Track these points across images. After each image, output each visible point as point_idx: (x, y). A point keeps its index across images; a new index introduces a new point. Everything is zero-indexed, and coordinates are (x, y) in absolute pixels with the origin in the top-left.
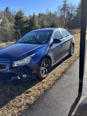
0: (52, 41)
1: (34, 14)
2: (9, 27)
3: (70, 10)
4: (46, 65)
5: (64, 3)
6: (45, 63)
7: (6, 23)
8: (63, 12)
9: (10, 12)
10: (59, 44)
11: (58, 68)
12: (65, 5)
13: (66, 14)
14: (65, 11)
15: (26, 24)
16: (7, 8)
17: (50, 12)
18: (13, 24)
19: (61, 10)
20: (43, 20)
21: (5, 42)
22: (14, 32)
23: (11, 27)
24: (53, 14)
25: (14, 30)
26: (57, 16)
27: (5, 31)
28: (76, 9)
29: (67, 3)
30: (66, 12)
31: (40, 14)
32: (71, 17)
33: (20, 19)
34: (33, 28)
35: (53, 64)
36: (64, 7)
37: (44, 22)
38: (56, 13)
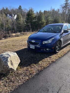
0: (62, 31)
1: (40, 11)
2: (22, 22)
4: (59, 45)
5: (66, 2)
6: (58, 44)
7: (20, 18)
8: (64, 10)
9: (22, 9)
10: (67, 34)
12: (66, 3)
13: (67, 11)
14: (66, 9)
15: (35, 19)
16: (20, 6)
17: (54, 10)
18: (25, 19)
19: (63, 8)
20: (48, 16)
21: (20, 32)
22: (26, 25)
23: (23, 21)
24: (55, 11)
25: (25, 23)
26: (59, 13)
27: (20, 24)
29: (68, 2)
31: (45, 11)
33: (31, 16)
34: (40, 22)
35: (62, 46)
36: (65, 5)
37: (49, 18)
38: (59, 10)
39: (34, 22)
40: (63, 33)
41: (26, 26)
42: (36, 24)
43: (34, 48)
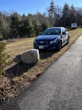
3: (57, 11)
5: (51, 5)
6: (60, 43)
7: (2, 23)
8: (51, 13)
11: (64, 48)
12: (52, 7)
13: (53, 15)
15: (21, 24)
19: (49, 11)
20: (35, 20)
24: (41, 15)
26: (45, 16)
28: (62, 11)
29: (54, 5)
30: (54, 13)
31: (29, 14)
32: (58, 18)
35: (62, 45)
36: (51, 8)
37: (37, 22)
38: (44, 13)
39: (20, 27)
40: (62, 35)
41: (11, 33)
42: (24, 29)
43: (43, 48)
